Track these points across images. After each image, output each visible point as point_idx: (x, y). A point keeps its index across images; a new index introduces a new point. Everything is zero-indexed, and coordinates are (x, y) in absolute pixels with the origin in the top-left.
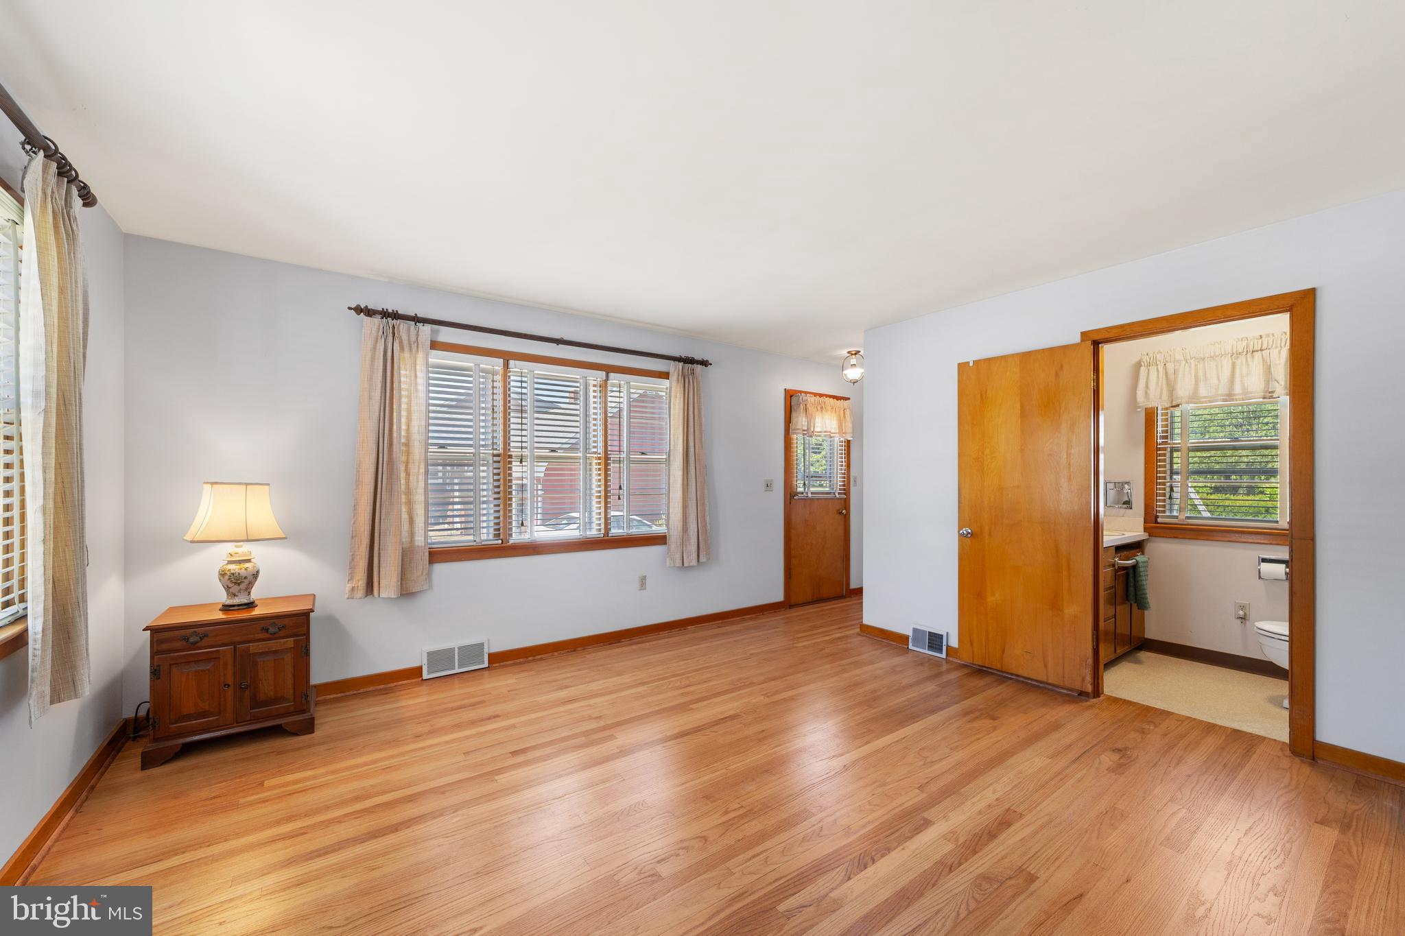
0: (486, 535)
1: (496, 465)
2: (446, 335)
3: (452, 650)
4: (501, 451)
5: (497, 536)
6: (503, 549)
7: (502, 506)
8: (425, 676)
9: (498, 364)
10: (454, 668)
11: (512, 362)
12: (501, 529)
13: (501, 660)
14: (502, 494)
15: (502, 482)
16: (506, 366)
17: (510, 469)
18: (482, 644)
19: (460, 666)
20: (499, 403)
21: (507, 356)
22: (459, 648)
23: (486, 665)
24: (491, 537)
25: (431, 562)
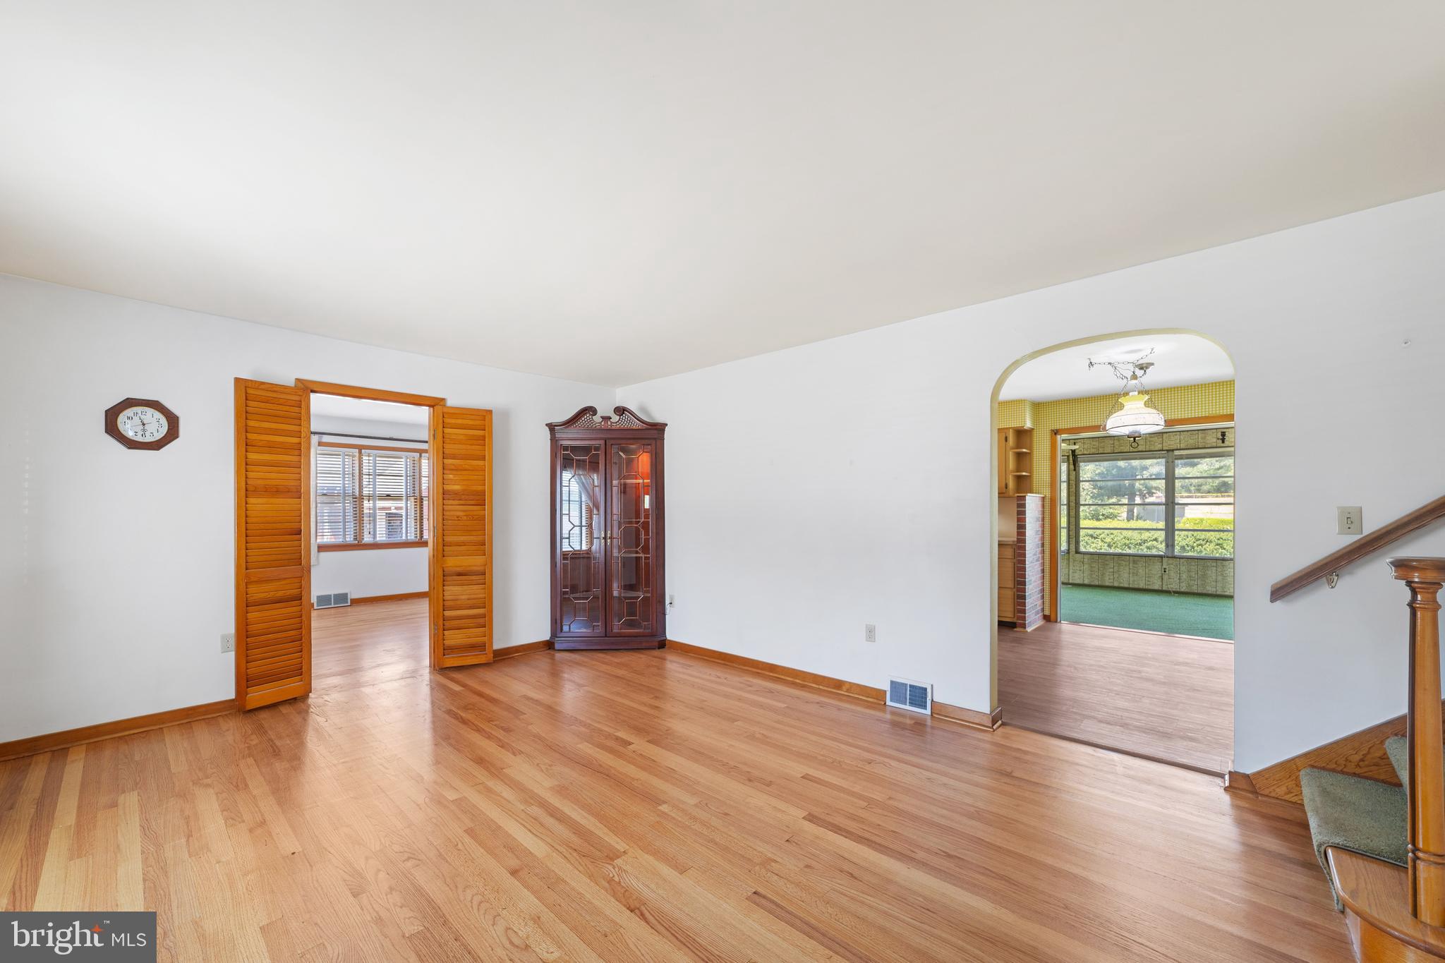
0: (350, 539)
1: (354, 503)
2: (326, 439)
3: (331, 595)
4: (358, 496)
5: (355, 539)
6: (359, 546)
7: (358, 524)
8: (315, 607)
9: (356, 451)
10: (331, 604)
11: (363, 451)
12: (359, 534)
13: (356, 602)
14: (358, 518)
15: (358, 511)
16: (360, 453)
17: (363, 505)
18: (347, 594)
19: (334, 604)
20: (357, 472)
21: (360, 448)
22: (334, 595)
23: (349, 604)
24: (352, 539)
25: (319, 551)
